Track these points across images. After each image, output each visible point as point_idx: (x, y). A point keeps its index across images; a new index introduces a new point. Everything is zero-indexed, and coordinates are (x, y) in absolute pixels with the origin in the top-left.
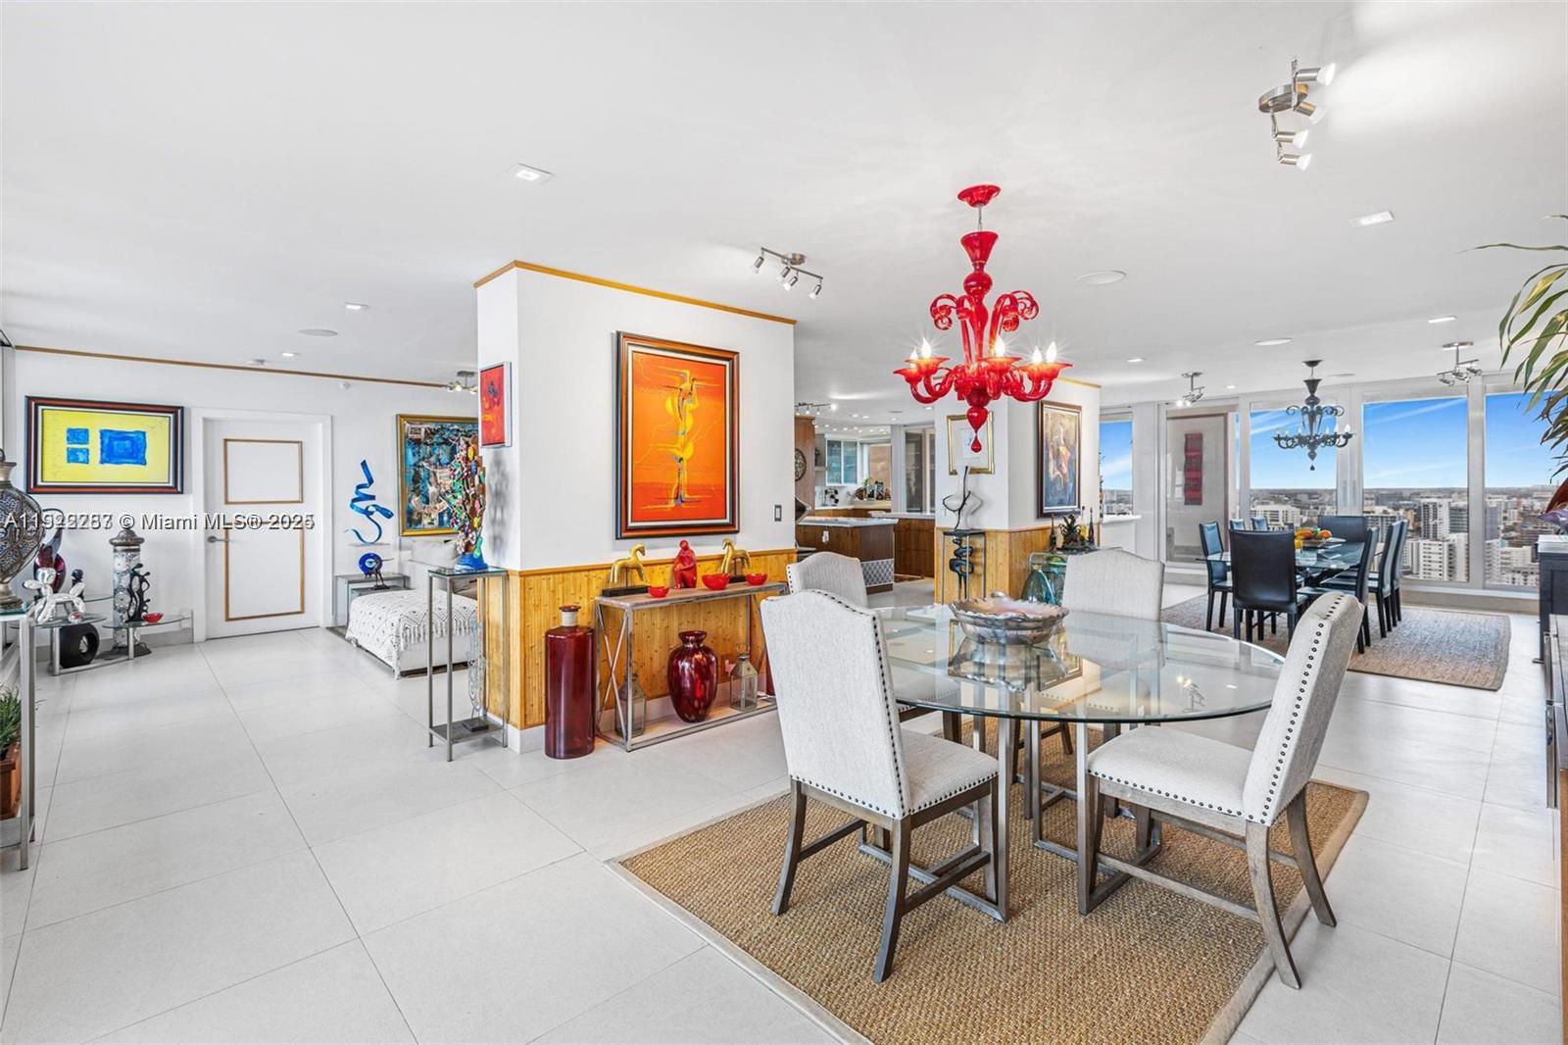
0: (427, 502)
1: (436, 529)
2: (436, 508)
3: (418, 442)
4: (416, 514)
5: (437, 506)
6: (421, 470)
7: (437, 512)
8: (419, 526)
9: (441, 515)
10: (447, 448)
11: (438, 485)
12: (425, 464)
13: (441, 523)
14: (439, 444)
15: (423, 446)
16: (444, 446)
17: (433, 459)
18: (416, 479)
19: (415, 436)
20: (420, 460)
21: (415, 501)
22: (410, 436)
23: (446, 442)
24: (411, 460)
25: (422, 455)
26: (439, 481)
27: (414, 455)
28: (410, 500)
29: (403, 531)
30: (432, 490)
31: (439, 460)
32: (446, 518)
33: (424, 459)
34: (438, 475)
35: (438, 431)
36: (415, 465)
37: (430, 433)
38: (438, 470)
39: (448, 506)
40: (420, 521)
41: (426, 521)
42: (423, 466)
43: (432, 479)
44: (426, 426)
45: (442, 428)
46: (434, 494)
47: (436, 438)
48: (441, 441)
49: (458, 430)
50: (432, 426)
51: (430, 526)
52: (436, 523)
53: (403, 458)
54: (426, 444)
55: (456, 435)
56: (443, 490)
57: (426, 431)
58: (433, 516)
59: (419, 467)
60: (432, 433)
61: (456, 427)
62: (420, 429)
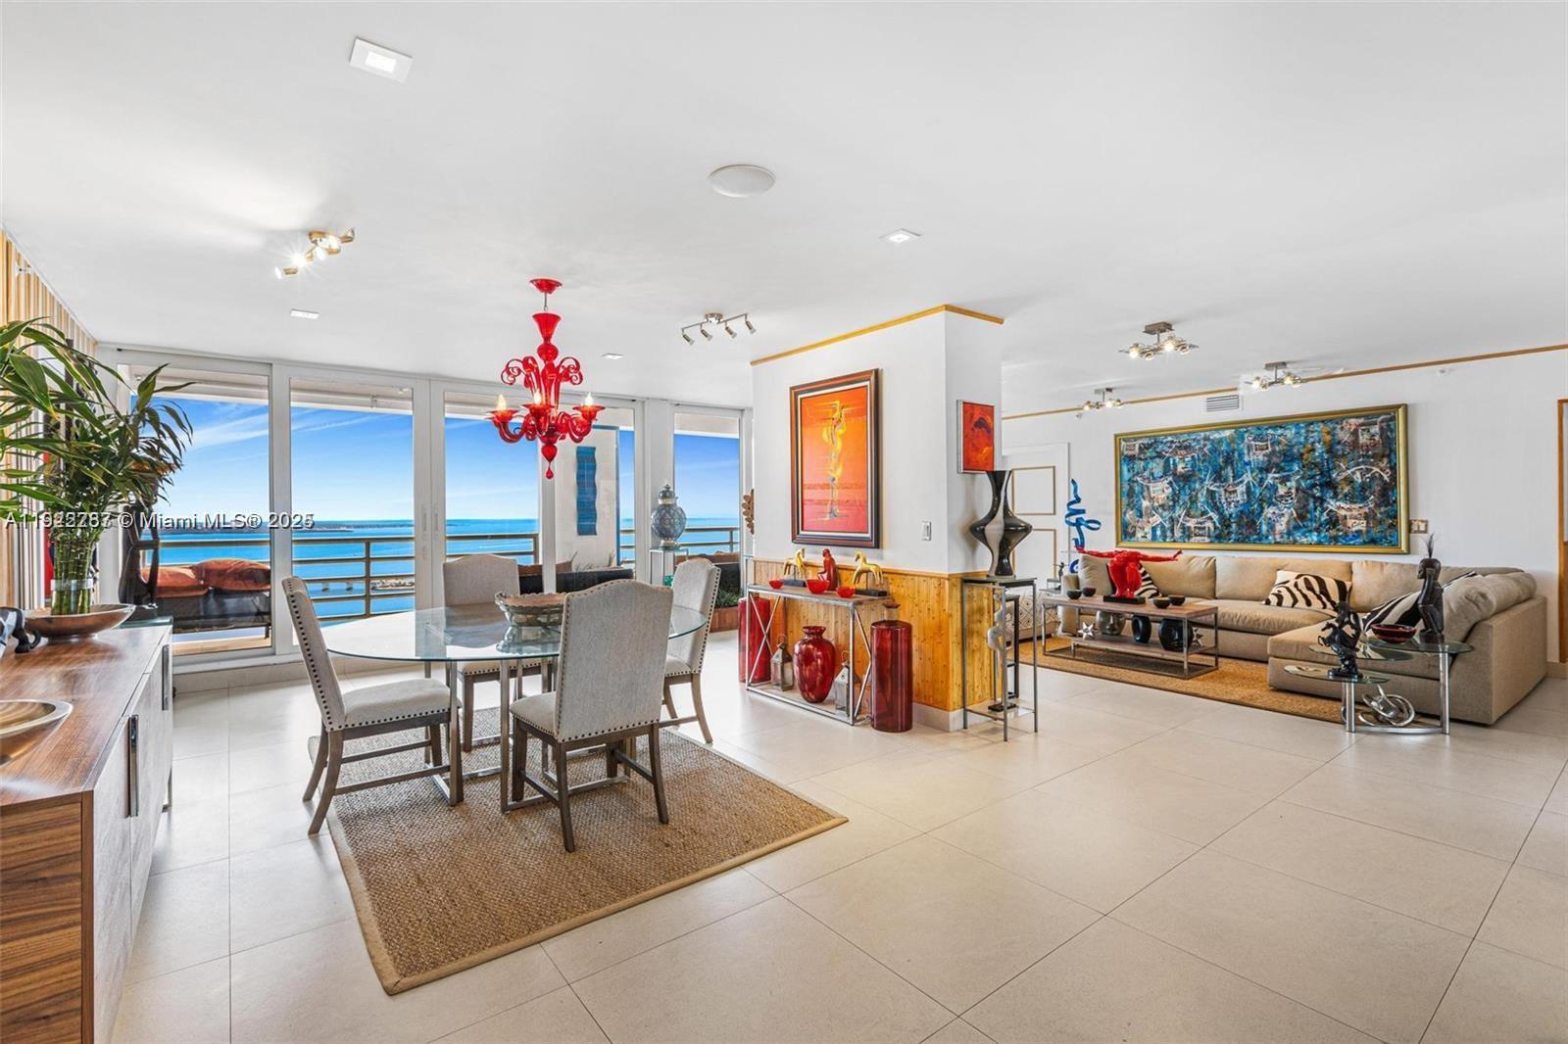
0: (1141, 516)
1: (1149, 542)
2: (1149, 522)
3: (1131, 459)
4: (1130, 527)
5: (1151, 520)
6: (1135, 484)
7: (1150, 526)
8: (1133, 539)
9: (1154, 529)
10: (1161, 462)
11: (1151, 499)
12: (1139, 479)
13: (1154, 538)
14: (1152, 458)
15: (1137, 462)
16: (1158, 460)
17: (1146, 474)
18: (1131, 494)
19: (1130, 453)
20: (1134, 476)
21: (1130, 515)
22: (1126, 453)
23: (1159, 455)
24: (1127, 475)
25: (1136, 471)
26: (1152, 495)
27: (1129, 471)
28: (1125, 513)
29: (1117, 543)
30: (1145, 503)
31: (1152, 474)
32: (1159, 533)
33: (1138, 473)
34: (1151, 489)
35: (1151, 445)
36: (1129, 480)
37: (1143, 448)
38: (1151, 485)
39: (1161, 520)
40: (1133, 534)
41: (1139, 534)
42: (1137, 481)
43: (1145, 494)
44: (1140, 442)
45: (1156, 442)
46: (1147, 508)
47: (1149, 453)
48: (1155, 455)
49: (1172, 442)
50: (1146, 441)
51: (1143, 540)
52: (1149, 536)
53: (1119, 474)
54: (1140, 459)
55: (1170, 447)
56: (1156, 504)
57: (1140, 447)
58: (1146, 530)
59: (1134, 482)
60: (1145, 448)
61: (1170, 439)
62: (1134, 445)
